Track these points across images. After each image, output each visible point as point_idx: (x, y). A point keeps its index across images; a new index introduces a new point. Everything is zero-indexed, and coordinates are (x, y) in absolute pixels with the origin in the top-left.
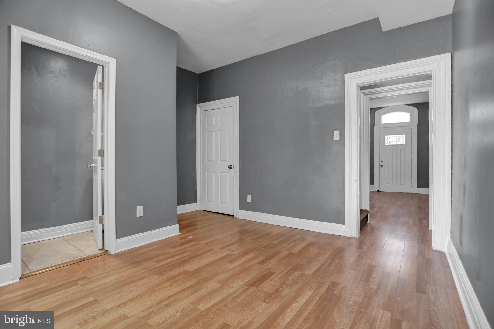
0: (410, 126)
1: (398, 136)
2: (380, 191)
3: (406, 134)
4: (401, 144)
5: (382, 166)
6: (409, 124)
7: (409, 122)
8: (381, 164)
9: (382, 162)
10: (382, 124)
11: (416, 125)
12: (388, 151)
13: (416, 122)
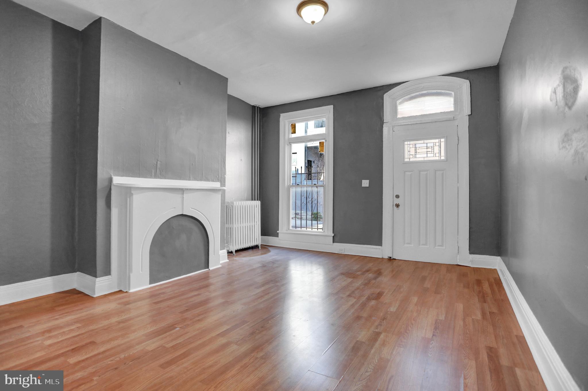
0: (454, 119)
1: (431, 142)
2: (393, 259)
3: (447, 137)
4: (437, 158)
5: (398, 206)
6: (452, 116)
7: (453, 111)
8: (397, 201)
9: (397, 197)
10: (399, 118)
11: (468, 117)
12: (410, 173)
13: (467, 110)
